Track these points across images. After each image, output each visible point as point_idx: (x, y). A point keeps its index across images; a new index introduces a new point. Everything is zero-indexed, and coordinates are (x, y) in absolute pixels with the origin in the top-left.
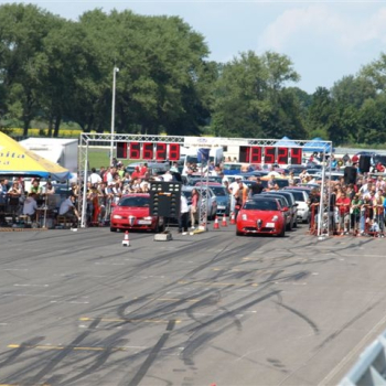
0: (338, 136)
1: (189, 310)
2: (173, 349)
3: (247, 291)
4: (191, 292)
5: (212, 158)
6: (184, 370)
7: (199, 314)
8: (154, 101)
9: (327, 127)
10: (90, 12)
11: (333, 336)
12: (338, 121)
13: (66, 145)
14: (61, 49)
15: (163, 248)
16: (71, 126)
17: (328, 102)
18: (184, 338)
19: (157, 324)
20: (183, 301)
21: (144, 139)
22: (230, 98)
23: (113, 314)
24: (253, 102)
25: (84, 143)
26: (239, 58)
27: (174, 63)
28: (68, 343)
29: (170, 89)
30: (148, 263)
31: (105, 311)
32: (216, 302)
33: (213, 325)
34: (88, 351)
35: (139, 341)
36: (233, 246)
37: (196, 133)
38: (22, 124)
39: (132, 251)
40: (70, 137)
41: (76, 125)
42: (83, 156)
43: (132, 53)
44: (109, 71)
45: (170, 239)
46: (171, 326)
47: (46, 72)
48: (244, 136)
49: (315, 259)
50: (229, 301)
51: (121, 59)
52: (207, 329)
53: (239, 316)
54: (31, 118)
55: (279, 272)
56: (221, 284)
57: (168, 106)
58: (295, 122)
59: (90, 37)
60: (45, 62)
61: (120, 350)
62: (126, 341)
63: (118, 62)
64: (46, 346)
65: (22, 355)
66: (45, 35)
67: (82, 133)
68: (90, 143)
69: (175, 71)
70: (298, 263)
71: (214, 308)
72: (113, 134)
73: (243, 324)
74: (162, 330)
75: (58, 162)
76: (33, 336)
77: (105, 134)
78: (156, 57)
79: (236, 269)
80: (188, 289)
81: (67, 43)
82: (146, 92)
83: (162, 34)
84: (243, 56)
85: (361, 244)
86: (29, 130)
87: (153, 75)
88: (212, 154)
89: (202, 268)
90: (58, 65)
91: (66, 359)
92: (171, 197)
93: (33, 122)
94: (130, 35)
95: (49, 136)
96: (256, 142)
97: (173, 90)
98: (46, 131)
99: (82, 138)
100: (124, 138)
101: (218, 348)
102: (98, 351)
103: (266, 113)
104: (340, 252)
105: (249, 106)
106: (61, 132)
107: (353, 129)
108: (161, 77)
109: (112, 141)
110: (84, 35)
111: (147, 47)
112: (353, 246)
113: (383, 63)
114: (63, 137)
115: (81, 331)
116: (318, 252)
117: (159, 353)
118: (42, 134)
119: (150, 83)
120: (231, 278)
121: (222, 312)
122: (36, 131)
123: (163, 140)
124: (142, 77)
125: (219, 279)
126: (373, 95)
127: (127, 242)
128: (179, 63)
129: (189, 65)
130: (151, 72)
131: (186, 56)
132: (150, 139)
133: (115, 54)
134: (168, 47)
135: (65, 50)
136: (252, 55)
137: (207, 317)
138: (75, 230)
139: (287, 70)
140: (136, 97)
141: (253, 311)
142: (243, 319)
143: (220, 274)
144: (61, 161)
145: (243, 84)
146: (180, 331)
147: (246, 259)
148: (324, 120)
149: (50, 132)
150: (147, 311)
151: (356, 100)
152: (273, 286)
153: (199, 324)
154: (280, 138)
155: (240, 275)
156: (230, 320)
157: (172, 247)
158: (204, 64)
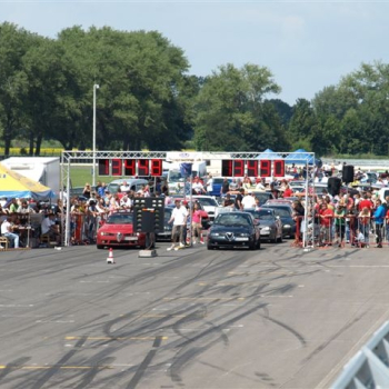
0: (321, 147)
1: (175, 326)
2: (160, 365)
3: (234, 305)
4: (177, 308)
5: (195, 173)
6: (172, 387)
7: (185, 329)
8: (136, 118)
9: (309, 138)
10: (68, 30)
11: (321, 348)
12: (321, 132)
13: (48, 164)
14: (40, 67)
15: (148, 264)
16: (52, 144)
17: (310, 114)
18: (170, 354)
19: (143, 341)
20: (169, 316)
21: (125, 155)
22: (212, 112)
23: (99, 332)
24: (235, 115)
25: (65, 161)
26: (219, 72)
27: (155, 79)
28: (55, 362)
29: (151, 104)
30: (133, 280)
31: (91, 329)
32: (202, 317)
33: (199, 341)
34: (75, 370)
35: (125, 359)
36: (218, 260)
37: (178, 148)
38: (3, 143)
39: (117, 268)
40: (52, 155)
41: (57, 142)
42: (65, 174)
43: (113, 70)
44: (89, 88)
45: (154, 255)
46: (157, 342)
47: (26, 90)
48: (227, 150)
49: (300, 271)
50: (216, 315)
51: (101, 76)
52: (193, 345)
53: (226, 330)
54: (11, 137)
55: (264, 286)
56: (207, 299)
57: (150, 121)
58: (277, 134)
59: (69, 54)
60: (25, 81)
61: (107, 368)
62: (113, 359)
63: (97, 78)
64: (33, 366)
65: (8, 376)
66: (23, 53)
67: (63, 151)
68: (72, 161)
69: (155, 86)
70: (284, 276)
71: (200, 323)
72: (95, 151)
73: (230, 338)
74: (149, 347)
75: (41, 180)
76: (19, 357)
77: (87, 151)
78: (136, 73)
79: (222, 284)
80: (173, 305)
81: (46, 61)
82: (127, 108)
83: (141, 49)
84: (222, 70)
85: (347, 254)
86: (11, 150)
87: (133, 91)
88: (195, 168)
89: (187, 283)
90: (38, 83)
91: (53, 379)
92: (154, 213)
93: (14, 142)
94: (110, 52)
95: (31, 154)
96: (238, 156)
97: (154, 105)
98: (28, 149)
99: (63, 156)
100: (106, 155)
101: (205, 364)
102: (85, 370)
103: (249, 126)
104: (326, 264)
105: (231, 119)
106: (42, 150)
107: (335, 139)
108: (142, 93)
109: (94, 158)
110: (63, 53)
111: (126, 63)
112: (339, 257)
113: (363, 72)
114: (45, 155)
115: (67, 351)
116: (304, 264)
117: (146, 370)
118: (23, 153)
119: (131, 99)
120: (217, 292)
121: (208, 327)
122: (18, 150)
123: (145, 155)
124: (123, 93)
125: (205, 294)
126: (355, 106)
127: (111, 260)
128: (160, 78)
129: (169, 80)
130: (132, 88)
131: (166, 71)
132: (132, 155)
133: (95, 71)
134: (148, 62)
135: (44, 68)
136: (231, 69)
137: (194, 332)
138: (59, 248)
139: (268, 83)
140: (118, 114)
141: (240, 325)
142: (230, 333)
143: (206, 288)
144: (43, 180)
145: (224, 97)
146: (166, 347)
147: (232, 273)
148: (306, 131)
149: (31, 151)
150: (133, 328)
151: (339, 111)
152: (259, 300)
153: (185, 340)
154: (263, 151)
155: (226, 289)
156: (217, 335)
157: (156, 263)
158: (185, 78)
